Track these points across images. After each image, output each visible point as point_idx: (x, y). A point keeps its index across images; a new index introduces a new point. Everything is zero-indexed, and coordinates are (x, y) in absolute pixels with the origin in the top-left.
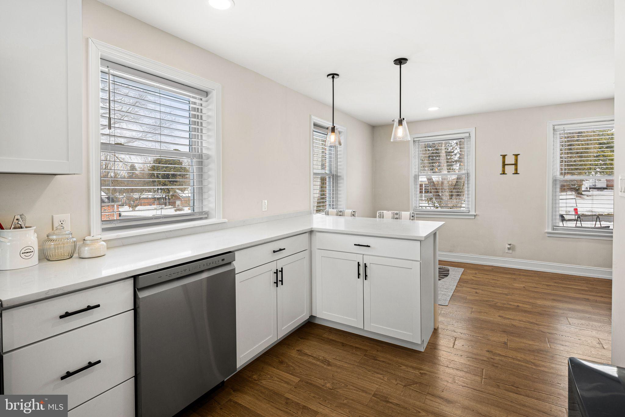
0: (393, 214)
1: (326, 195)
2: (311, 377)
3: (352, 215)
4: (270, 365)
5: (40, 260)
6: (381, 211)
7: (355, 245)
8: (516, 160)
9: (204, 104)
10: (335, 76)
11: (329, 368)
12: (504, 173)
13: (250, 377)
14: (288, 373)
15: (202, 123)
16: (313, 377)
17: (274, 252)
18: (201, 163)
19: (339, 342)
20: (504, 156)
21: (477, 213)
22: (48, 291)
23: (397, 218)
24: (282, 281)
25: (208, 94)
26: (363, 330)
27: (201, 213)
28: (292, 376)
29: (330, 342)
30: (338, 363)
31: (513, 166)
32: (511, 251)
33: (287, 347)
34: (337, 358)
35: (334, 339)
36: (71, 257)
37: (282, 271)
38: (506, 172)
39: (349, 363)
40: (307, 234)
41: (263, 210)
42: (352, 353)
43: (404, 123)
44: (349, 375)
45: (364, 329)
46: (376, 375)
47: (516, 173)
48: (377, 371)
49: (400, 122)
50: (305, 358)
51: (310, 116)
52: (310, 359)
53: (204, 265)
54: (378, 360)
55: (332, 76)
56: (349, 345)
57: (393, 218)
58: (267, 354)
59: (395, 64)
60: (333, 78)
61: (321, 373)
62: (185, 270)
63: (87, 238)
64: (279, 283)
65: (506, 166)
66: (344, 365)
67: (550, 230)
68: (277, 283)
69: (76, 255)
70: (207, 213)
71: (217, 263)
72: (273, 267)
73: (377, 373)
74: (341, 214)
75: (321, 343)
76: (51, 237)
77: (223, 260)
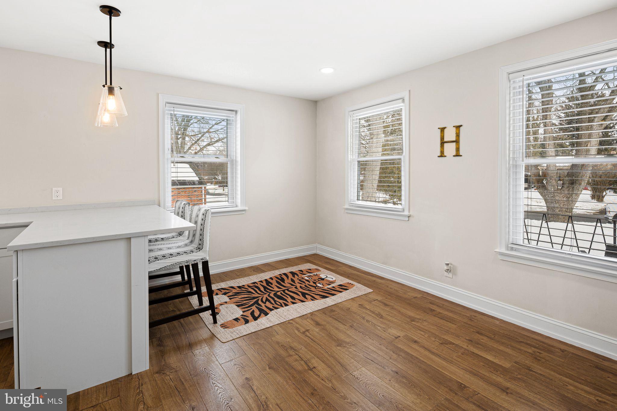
8: (458, 135)
12: (442, 155)
20: (442, 130)
21: (411, 213)
31: (454, 144)
32: (450, 275)
38: (445, 154)
47: (458, 155)
51: (158, 94)
65: (445, 145)
67: (503, 250)
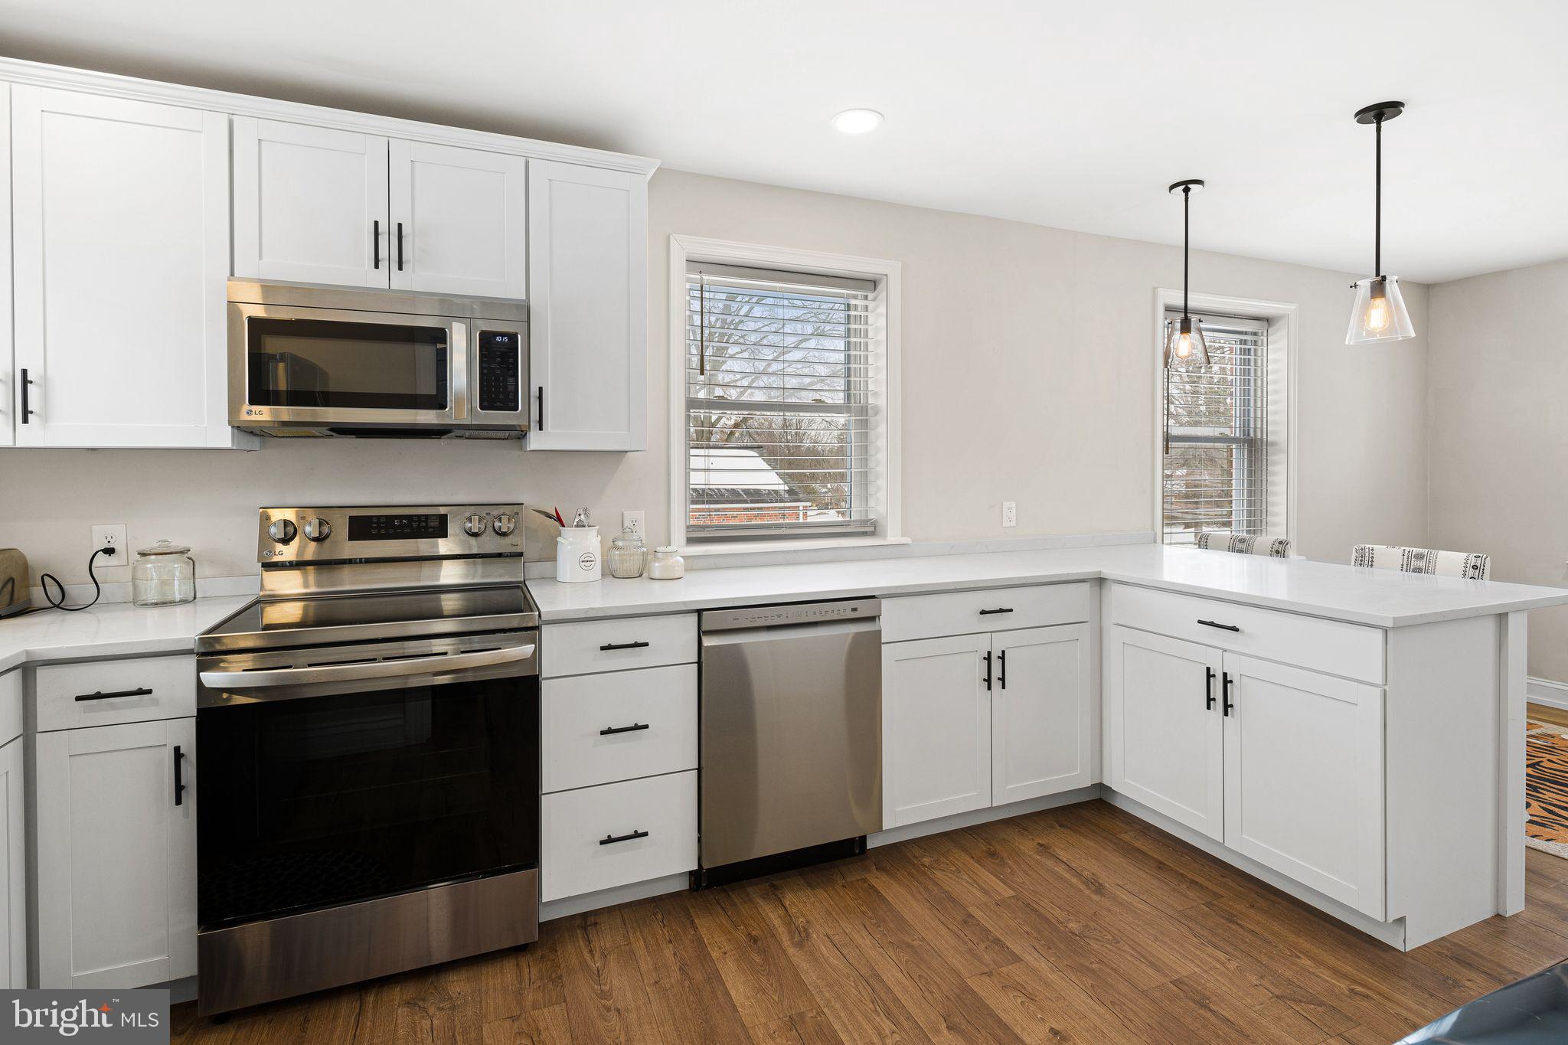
0: (1406, 557)
1: (1231, 496)
2: (1042, 899)
3: (1274, 553)
4: (966, 851)
5: (603, 575)
6: (1368, 546)
7: (1200, 622)
9: (871, 305)
10: (1190, 186)
11: (1096, 897)
13: (917, 858)
14: (996, 876)
15: (867, 344)
16: (1045, 901)
17: (983, 612)
18: (864, 424)
19: (1154, 858)
22: (587, 610)
23: (1418, 570)
24: (1003, 679)
25: (877, 284)
26: (1222, 845)
27: (865, 522)
28: (1001, 883)
29: (1131, 852)
30: (1124, 896)
33: (1019, 831)
34: (1127, 887)
35: (1143, 848)
36: (641, 576)
37: (1002, 658)
39: (1154, 905)
40: (1086, 586)
41: (1006, 524)
42: (1174, 890)
43: (1392, 288)
44: (1138, 926)
45: (1225, 844)
46: (1210, 950)
48: (1221, 944)
49: (1379, 287)
50: (1050, 863)
51: (1155, 290)
52: (1060, 870)
53: (815, 613)
54: (1238, 924)
55: (1184, 187)
56: (1176, 871)
57: (1406, 567)
58: (970, 832)
59: (1359, 121)
60: (1187, 191)
61: (1068, 899)
62: (779, 616)
63: (660, 549)
64: (996, 684)
66: (1135, 904)
68: (988, 681)
69: (645, 575)
70: (875, 524)
71: (842, 613)
72: (983, 645)
73: (1216, 947)
74: (1243, 546)
75: (1105, 848)
76: (616, 543)
77: (855, 610)
